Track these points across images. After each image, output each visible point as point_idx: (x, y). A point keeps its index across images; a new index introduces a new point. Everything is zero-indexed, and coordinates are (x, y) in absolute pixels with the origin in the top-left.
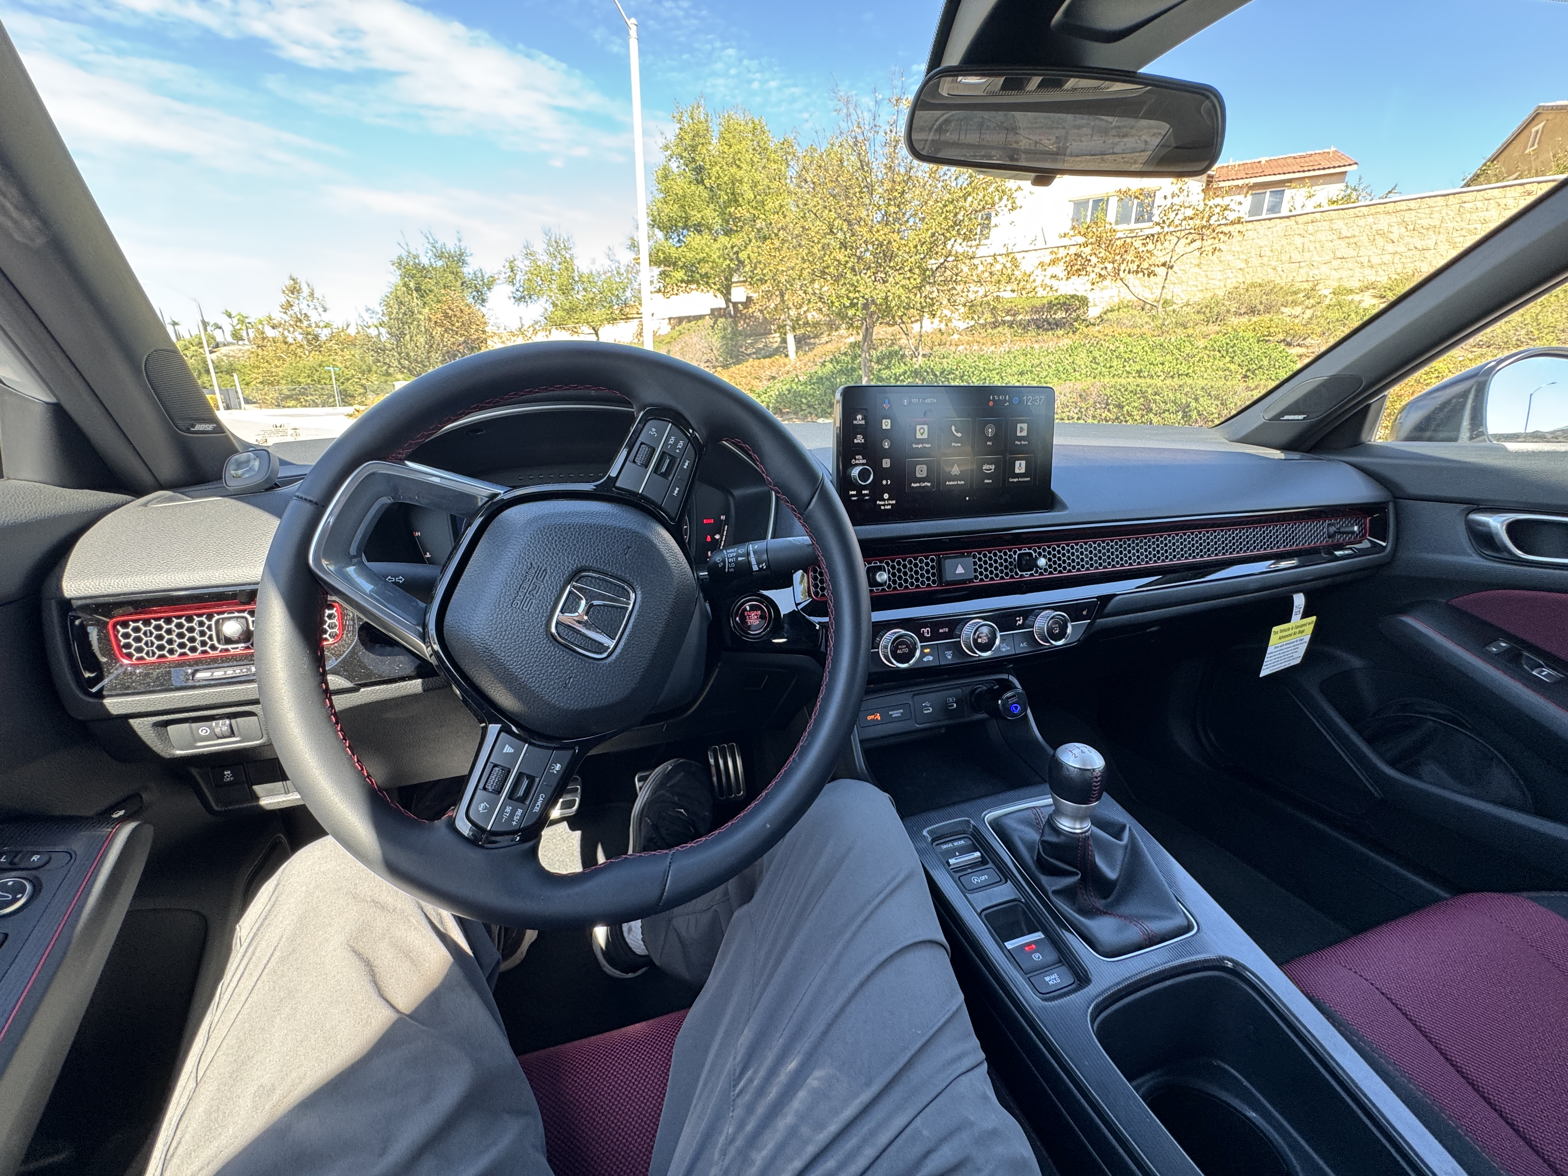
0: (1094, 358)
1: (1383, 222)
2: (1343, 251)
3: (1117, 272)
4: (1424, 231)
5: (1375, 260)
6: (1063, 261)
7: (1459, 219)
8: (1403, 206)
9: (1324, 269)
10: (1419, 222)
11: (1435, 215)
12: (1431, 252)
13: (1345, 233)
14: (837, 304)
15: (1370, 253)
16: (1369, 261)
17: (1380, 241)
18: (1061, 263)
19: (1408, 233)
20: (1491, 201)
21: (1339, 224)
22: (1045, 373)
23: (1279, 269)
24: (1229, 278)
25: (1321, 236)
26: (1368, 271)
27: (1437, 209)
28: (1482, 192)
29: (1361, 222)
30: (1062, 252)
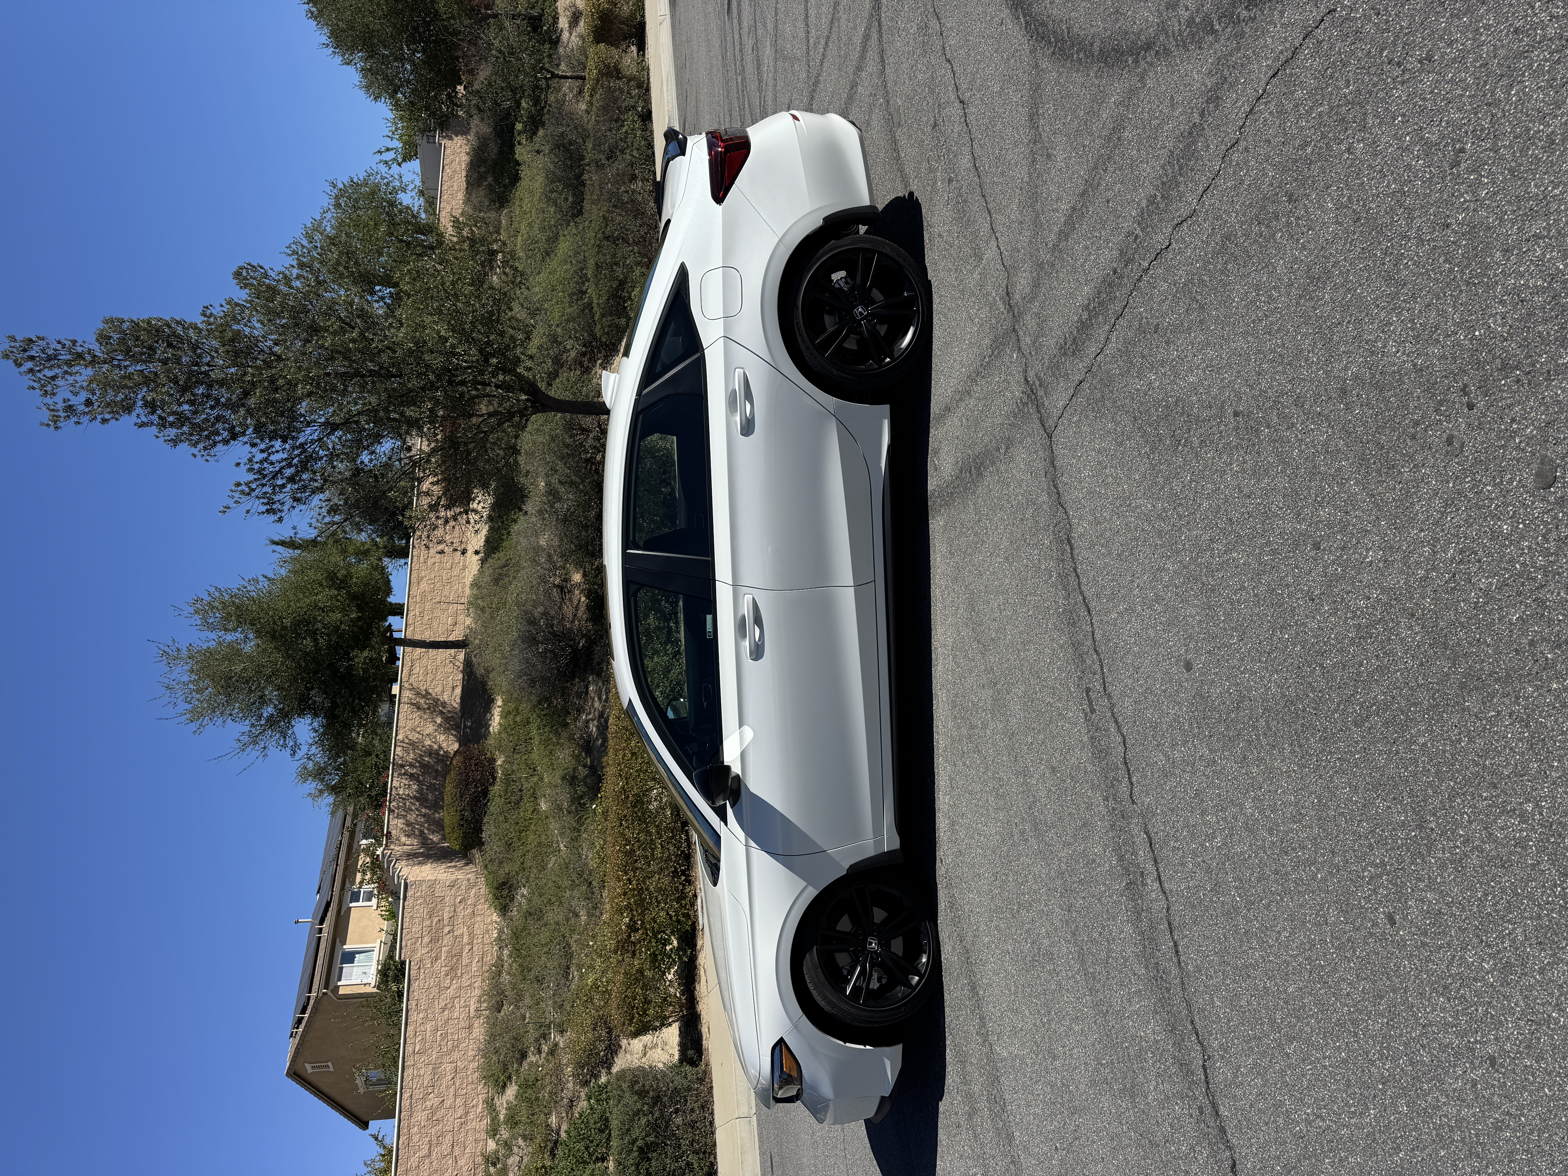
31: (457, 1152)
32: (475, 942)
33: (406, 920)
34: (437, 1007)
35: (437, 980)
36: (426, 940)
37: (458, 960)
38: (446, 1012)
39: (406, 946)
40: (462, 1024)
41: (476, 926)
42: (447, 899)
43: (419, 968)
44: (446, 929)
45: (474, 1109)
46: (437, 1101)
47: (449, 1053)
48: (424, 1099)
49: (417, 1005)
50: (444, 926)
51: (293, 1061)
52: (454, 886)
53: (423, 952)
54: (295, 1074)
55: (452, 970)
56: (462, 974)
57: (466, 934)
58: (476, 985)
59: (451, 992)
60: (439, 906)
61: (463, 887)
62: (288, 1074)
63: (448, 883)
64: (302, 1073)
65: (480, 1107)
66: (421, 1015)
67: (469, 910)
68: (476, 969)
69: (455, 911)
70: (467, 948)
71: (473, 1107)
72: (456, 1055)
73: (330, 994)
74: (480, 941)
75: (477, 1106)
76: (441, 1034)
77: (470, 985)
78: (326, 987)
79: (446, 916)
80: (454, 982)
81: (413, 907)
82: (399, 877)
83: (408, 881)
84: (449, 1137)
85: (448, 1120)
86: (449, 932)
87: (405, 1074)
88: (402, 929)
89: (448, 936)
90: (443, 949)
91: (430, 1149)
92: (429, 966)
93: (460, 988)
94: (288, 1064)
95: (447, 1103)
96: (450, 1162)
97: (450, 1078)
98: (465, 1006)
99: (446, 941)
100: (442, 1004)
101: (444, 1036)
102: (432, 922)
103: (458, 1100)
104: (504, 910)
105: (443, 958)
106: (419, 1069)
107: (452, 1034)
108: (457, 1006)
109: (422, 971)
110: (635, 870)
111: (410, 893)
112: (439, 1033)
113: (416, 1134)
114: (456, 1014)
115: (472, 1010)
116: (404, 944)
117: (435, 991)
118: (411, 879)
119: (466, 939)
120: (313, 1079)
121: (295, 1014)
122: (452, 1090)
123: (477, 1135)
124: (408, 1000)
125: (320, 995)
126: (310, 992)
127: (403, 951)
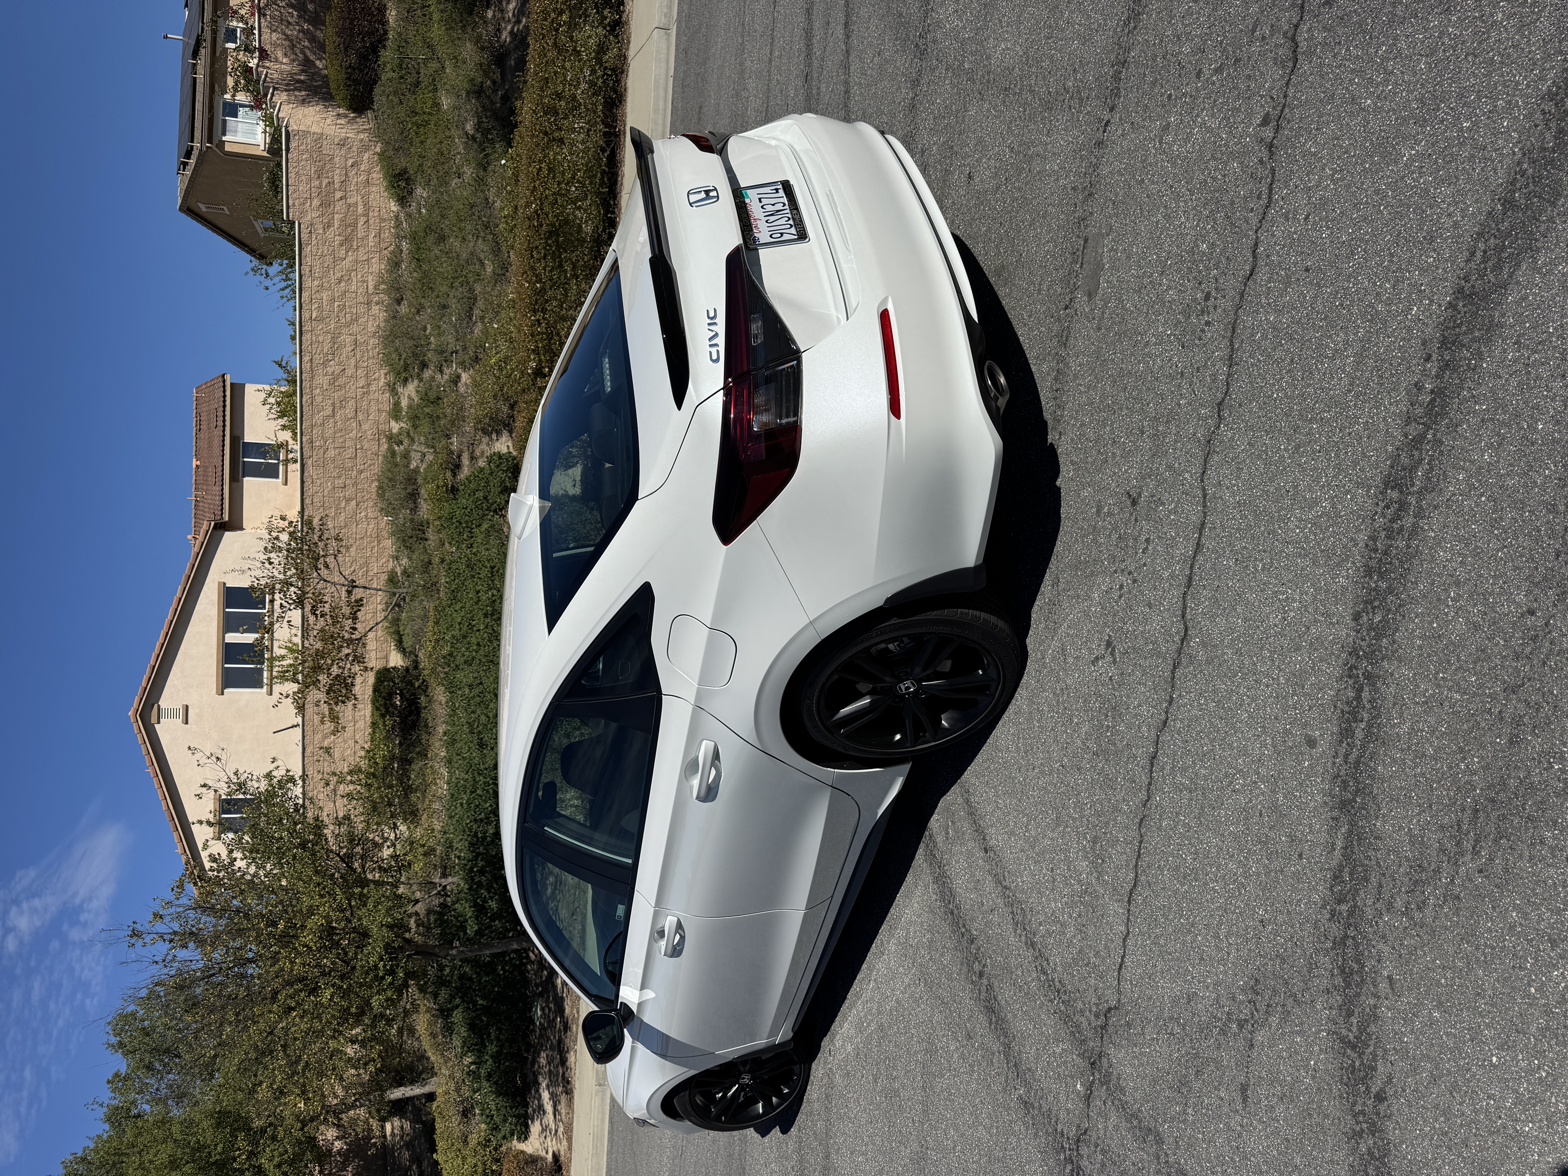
0: (465, 662)
1: (322, 380)
2: (349, 411)
3: (350, 642)
4: (336, 346)
5: (362, 382)
6: (334, 707)
7: (328, 320)
8: (307, 366)
9: (365, 427)
10: (325, 350)
11: (321, 339)
12: (359, 337)
13: (329, 412)
14: (389, 993)
15: (353, 387)
16: (362, 387)
17: (341, 381)
18: (337, 709)
19: (336, 359)
20: (313, 297)
21: (318, 418)
22: (483, 717)
23: (362, 467)
24: (366, 516)
25: (329, 433)
26: (373, 388)
27: (314, 338)
28: (304, 305)
29: (319, 399)
30: (325, 709)
31: (360, 416)
32: (371, 214)
33: (292, 175)
34: (333, 279)
35: (331, 249)
36: (316, 202)
37: (353, 231)
38: (343, 284)
39: (294, 205)
40: (360, 299)
41: (372, 197)
42: (337, 159)
43: (310, 232)
44: (338, 195)
45: (376, 382)
46: (338, 369)
47: (348, 325)
48: (325, 364)
49: (311, 271)
50: (335, 190)
51: (185, 199)
52: (343, 145)
53: (313, 215)
54: (188, 210)
55: (347, 241)
56: (358, 247)
57: (360, 204)
58: (374, 260)
59: (347, 264)
60: (328, 166)
61: (355, 149)
62: (180, 209)
63: (336, 141)
64: (196, 210)
65: (383, 380)
66: (316, 283)
67: (362, 178)
68: (373, 244)
69: (346, 174)
70: (362, 220)
71: (375, 380)
72: (355, 328)
73: (215, 148)
74: (376, 214)
75: (379, 379)
76: (339, 306)
77: (367, 260)
78: (210, 141)
79: (337, 179)
80: (350, 253)
81: (298, 161)
82: (278, 119)
83: (290, 129)
84: (352, 403)
85: (350, 388)
86: (341, 198)
87: (303, 338)
88: (287, 185)
89: (340, 203)
90: (336, 216)
91: (333, 410)
92: (321, 231)
93: (356, 261)
94: (179, 201)
95: (349, 372)
96: (354, 424)
97: (350, 349)
98: (364, 282)
99: (337, 208)
100: (339, 275)
101: (342, 308)
102: (321, 183)
103: (359, 371)
104: (402, 201)
105: (336, 226)
106: (317, 336)
107: (350, 307)
108: (354, 279)
109: (314, 236)
110: (544, 311)
111: (293, 145)
112: (336, 304)
113: (318, 395)
114: (353, 288)
115: (371, 287)
116: (291, 202)
117: (329, 260)
118: (293, 127)
119: (360, 210)
120: (209, 217)
121: (178, 159)
122: (353, 361)
123: (381, 406)
124: (300, 265)
125: (204, 149)
126: (192, 141)
127: (291, 210)
